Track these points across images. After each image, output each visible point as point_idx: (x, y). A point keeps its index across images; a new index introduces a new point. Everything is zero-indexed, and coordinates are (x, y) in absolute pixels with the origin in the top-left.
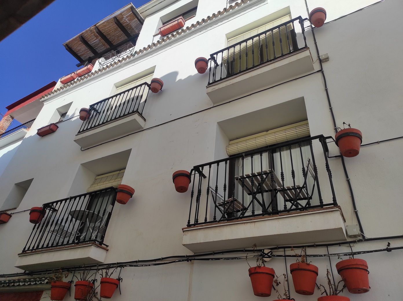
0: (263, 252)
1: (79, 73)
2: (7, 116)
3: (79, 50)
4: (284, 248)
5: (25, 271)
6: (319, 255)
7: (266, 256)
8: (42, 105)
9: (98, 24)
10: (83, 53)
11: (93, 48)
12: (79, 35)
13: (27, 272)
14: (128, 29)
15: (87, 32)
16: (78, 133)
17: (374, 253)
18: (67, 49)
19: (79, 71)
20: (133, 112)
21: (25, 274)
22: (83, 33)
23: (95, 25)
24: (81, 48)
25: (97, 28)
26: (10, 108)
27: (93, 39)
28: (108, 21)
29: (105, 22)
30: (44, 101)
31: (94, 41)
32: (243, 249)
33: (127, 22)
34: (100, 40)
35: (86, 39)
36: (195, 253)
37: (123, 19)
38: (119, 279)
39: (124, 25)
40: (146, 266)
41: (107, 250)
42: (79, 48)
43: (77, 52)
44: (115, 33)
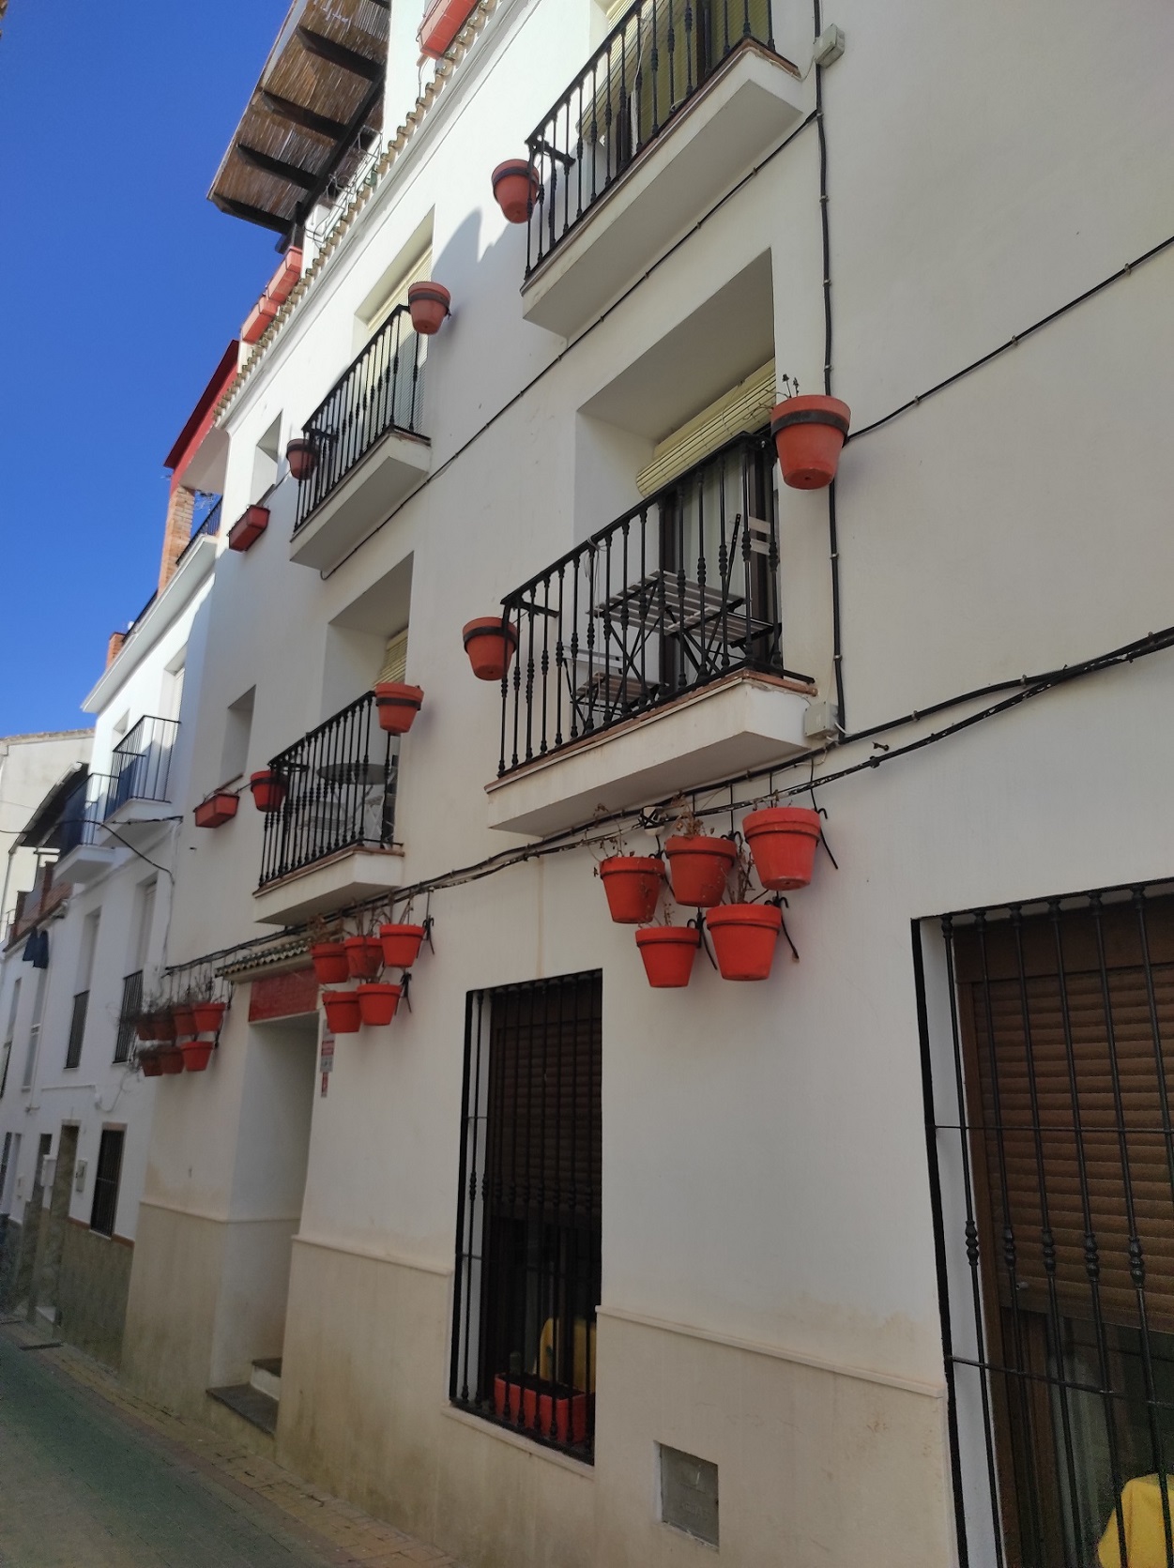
0: (642, 816)
1: (274, 293)
2: (175, 493)
3: (260, 194)
4: (694, 793)
5: (286, 928)
6: (743, 803)
7: (649, 824)
8: (226, 438)
9: (265, 81)
10: (274, 198)
11: (293, 167)
12: (231, 143)
13: (290, 928)
14: (359, 47)
15: (247, 121)
16: (295, 531)
17: (846, 777)
18: (224, 210)
19: (273, 286)
20: (385, 429)
21: (286, 933)
22: (239, 134)
23: (259, 88)
24: (263, 186)
25: (269, 95)
26: (174, 460)
27: (276, 137)
28: (286, 50)
29: (279, 60)
30: (225, 425)
31: (285, 140)
32: (620, 812)
33: (342, 23)
34: (298, 132)
35: (258, 149)
36: (544, 836)
37: (327, 19)
38: (428, 922)
39: (340, 39)
40: (461, 883)
41: (402, 855)
42: (255, 188)
43: (257, 201)
44: (329, 81)
